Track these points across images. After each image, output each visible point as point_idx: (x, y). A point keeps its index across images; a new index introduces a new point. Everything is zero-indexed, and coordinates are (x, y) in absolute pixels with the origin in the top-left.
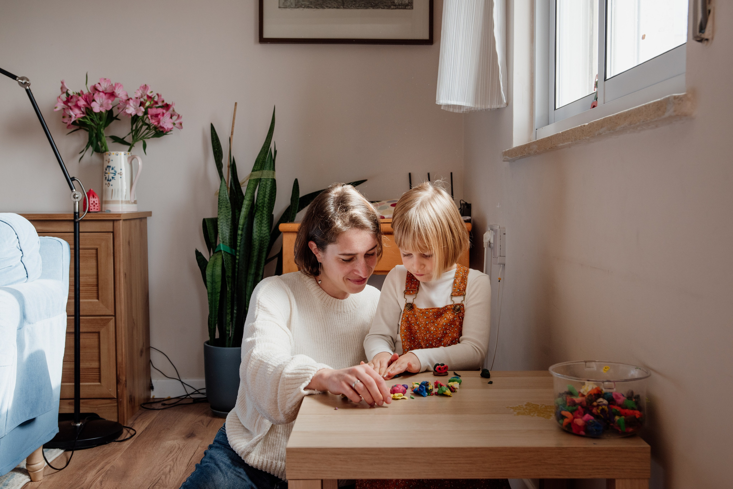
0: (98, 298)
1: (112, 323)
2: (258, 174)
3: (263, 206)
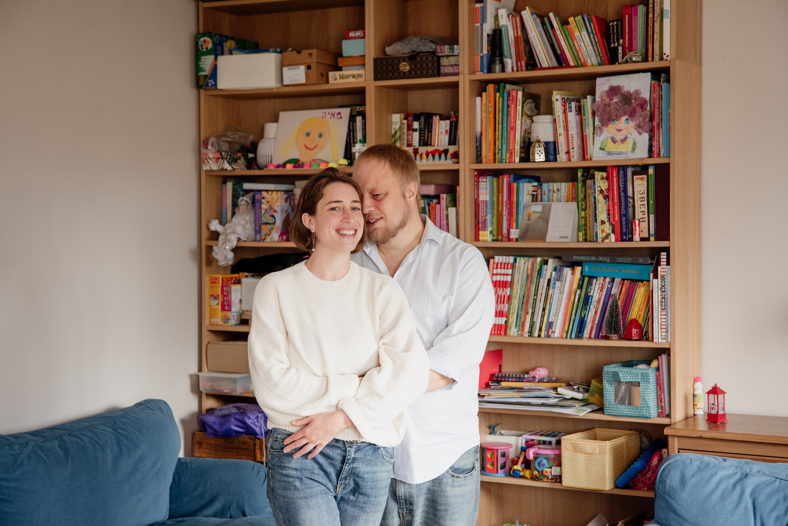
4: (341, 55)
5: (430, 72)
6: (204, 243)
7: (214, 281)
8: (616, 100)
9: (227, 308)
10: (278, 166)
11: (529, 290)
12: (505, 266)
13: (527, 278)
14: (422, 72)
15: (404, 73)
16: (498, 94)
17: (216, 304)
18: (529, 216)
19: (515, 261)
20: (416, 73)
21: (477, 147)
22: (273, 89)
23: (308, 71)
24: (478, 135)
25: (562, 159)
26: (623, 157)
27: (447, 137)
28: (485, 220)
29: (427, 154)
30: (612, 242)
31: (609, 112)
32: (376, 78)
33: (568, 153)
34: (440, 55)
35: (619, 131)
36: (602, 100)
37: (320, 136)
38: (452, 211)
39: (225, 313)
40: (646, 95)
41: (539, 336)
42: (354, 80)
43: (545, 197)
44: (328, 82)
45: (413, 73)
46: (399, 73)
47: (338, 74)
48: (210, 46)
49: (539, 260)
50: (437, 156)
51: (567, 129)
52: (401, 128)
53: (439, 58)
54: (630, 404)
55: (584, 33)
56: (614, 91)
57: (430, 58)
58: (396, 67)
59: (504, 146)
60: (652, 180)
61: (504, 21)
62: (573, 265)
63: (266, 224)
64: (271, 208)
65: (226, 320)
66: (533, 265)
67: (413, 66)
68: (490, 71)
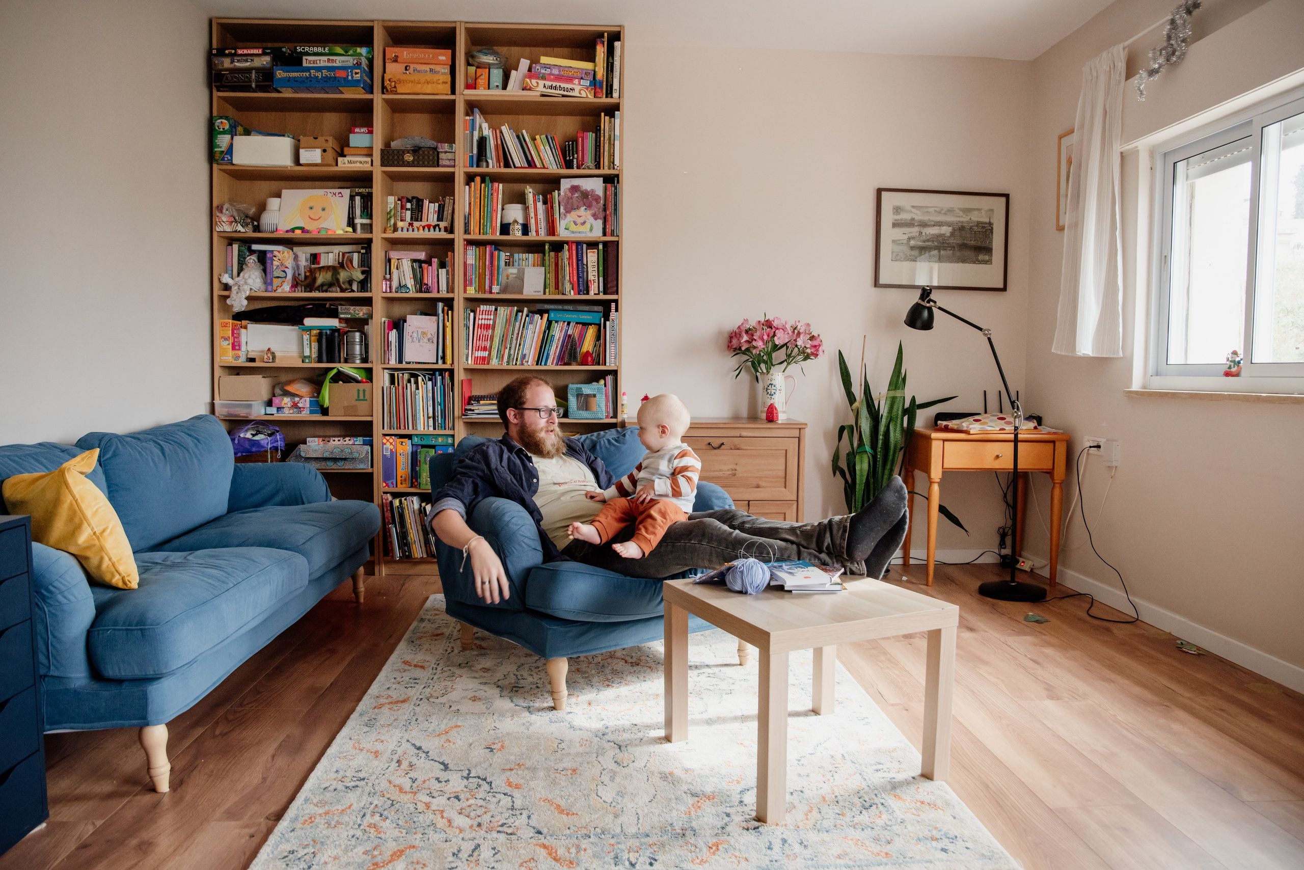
0: (785, 487)
1: (795, 506)
2: (892, 393)
3: (897, 418)
4: (348, 146)
5: (431, 163)
6: (216, 292)
7: (225, 326)
8: (576, 195)
9: (237, 348)
10: (287, 231)
11: (508, 331)
12: (489, 312)
13: (506, 322)
14: (423, 163)
15: (408, 162)
16: (483, 185)
17: (226, 345)
18: (508, 276)
19: (496, 310)
20: (418, 162)
21: (465, 223)
22: (287, 167)
23: (324, 154)
24: (467, 214)
25: (532, 236)
26: (583, 235)
27: (436, 216)
28: (471, 279)
29: (424, 228)
30: (572, 295)
31: (572, 203)
32: (383, 165)
33: (537, 232)
34: (441, 150)
35: (580, 217)
36: (565, 194)
37: (323, 209)
38: (443, 272)
39: (236, 352)
40: (600, 192)
41: (516, 364)
42: (361, 165)
43: (516, 264)
44: (337, 165)
45: (416, 163)
46: (403, 162)
47: (346, 159)
48: (227, 127)
49: (516, 308)
50: (432, 229)
51: (536, 215)
52: (395, 207)
53: (438, 153)
54: (587, 410)
55: (547, 147)
56: (574, 189)
57: (431, 152)
58: (401, 157)
59: (488, 224)
60: (601, 253)
61: (487, 132)
62: (541, 313)
63: (278, 277)
64: (282, 264)
65: (238, 357)
66: (511, 312)
67: (416, 157)
68: (478, 166)
